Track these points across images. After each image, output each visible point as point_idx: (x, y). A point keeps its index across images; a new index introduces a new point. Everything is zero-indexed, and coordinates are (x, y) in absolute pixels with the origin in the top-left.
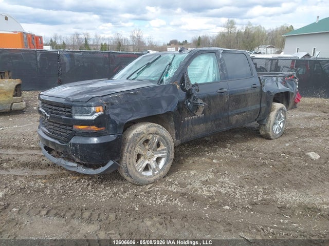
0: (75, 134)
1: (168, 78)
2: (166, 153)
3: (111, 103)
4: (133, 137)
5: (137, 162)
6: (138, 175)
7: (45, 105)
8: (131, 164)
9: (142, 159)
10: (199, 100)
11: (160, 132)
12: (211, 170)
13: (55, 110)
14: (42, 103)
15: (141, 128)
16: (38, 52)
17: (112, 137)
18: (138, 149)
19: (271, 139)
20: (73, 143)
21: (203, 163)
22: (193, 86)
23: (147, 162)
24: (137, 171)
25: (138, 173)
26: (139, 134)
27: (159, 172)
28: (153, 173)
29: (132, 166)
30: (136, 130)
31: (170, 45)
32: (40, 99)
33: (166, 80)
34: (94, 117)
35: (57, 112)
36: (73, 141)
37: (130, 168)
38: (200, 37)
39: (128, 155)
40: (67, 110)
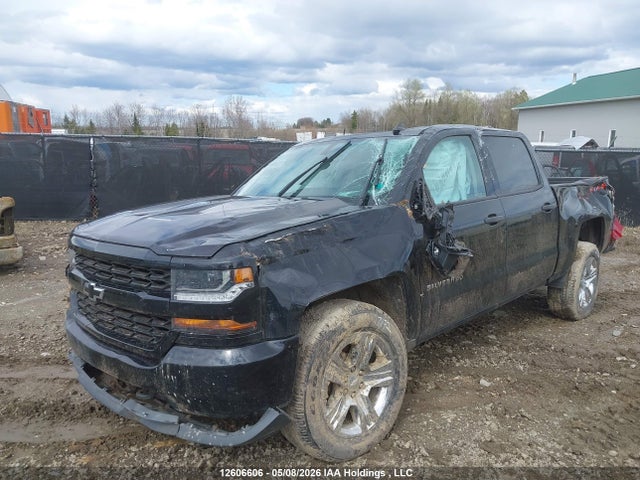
0: (176, 340)
1: (382, 191)
2: (390, 374)
3: (270, 258)
4: (320, 342)
5: (327, 405)
6: (332, 439)
7: (90, 263)
8: (317, 412)
9: (338, 395)
10: (457, 242)
11: (379, 325)
12: (488, 408)
13: (117, 275)
14: (79, 255)
15: (337, 317)
16: (46, 139)
17: (276, 346)
18: (332, 372)
19: (574, 320)
20: (172, 365)
21: (458, 388)
22: (442, 209)
23: (349, 402)
24: (329, 429)
25: (333, 432)
26: (334, 332)
27: (377, 425)
28: (364, 428)
29: (318, 417)
30: (326, 321)
31: (298, 127)
32: (71, 246)
33: (380, 197)
34: (229, 297)
35: (123, 281)
36: (170, 359)
37: (315, 423)
38: (355, 113)
39: (309, 388)
40: (154, 277)
